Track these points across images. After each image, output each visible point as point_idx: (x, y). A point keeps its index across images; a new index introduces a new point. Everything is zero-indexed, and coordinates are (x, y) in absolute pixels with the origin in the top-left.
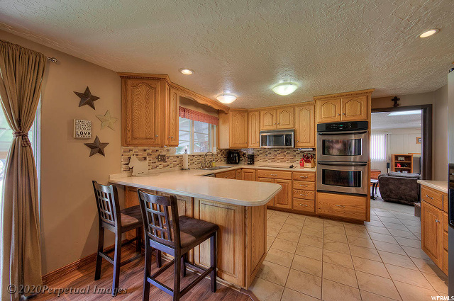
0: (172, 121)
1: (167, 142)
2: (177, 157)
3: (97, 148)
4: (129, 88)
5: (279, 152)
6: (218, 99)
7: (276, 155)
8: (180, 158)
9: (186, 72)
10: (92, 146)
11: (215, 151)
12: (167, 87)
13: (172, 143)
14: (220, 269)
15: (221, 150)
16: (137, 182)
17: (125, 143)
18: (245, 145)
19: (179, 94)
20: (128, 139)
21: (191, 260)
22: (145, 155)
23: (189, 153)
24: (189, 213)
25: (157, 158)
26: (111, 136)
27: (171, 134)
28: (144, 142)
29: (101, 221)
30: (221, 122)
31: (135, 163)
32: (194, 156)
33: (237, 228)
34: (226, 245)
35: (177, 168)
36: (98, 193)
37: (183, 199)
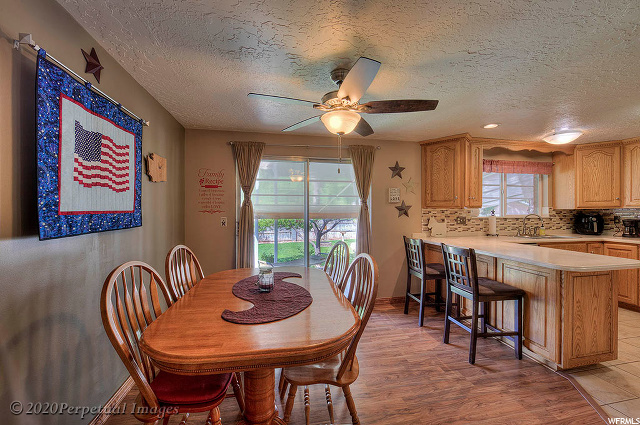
0: (473, 180)
1: (467, 203)
2: (481, 219)
3: (403, 210)
4: (429, 154)
6: (546, 140)
8: (486, 221)
10: (400, 209)
11: (545, 212)
12: (467, 144)
13: (472, 204)
14: (527, 338)
15: (559, 212)
16: (436, 242)
17: (425, 205)
18: (617, 203)
19: (483, 147)
20: (428, 202)
21: (492, 323)
22: (443, 217)
23: (497, 215)
24: (491, 275)
25: (456, 220)
26: (413, 199)
27: (473, 193)
28: (442, 203)
29: (409, 268)
30: (558, 169)
31: (433, 224)
32: (506, 219)
33: (549, 296)
34: (535, 313)
35: (481, 233)
36: (407, 245)
37: (484, 260)
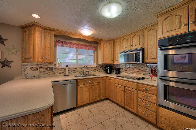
5: (136, 66)
7: (133, 69)
9: (36, 16)
11: (95, 65)
18: (112, 62)
19: (54, 33)
25: (47, 69)
27: (47, 55)
